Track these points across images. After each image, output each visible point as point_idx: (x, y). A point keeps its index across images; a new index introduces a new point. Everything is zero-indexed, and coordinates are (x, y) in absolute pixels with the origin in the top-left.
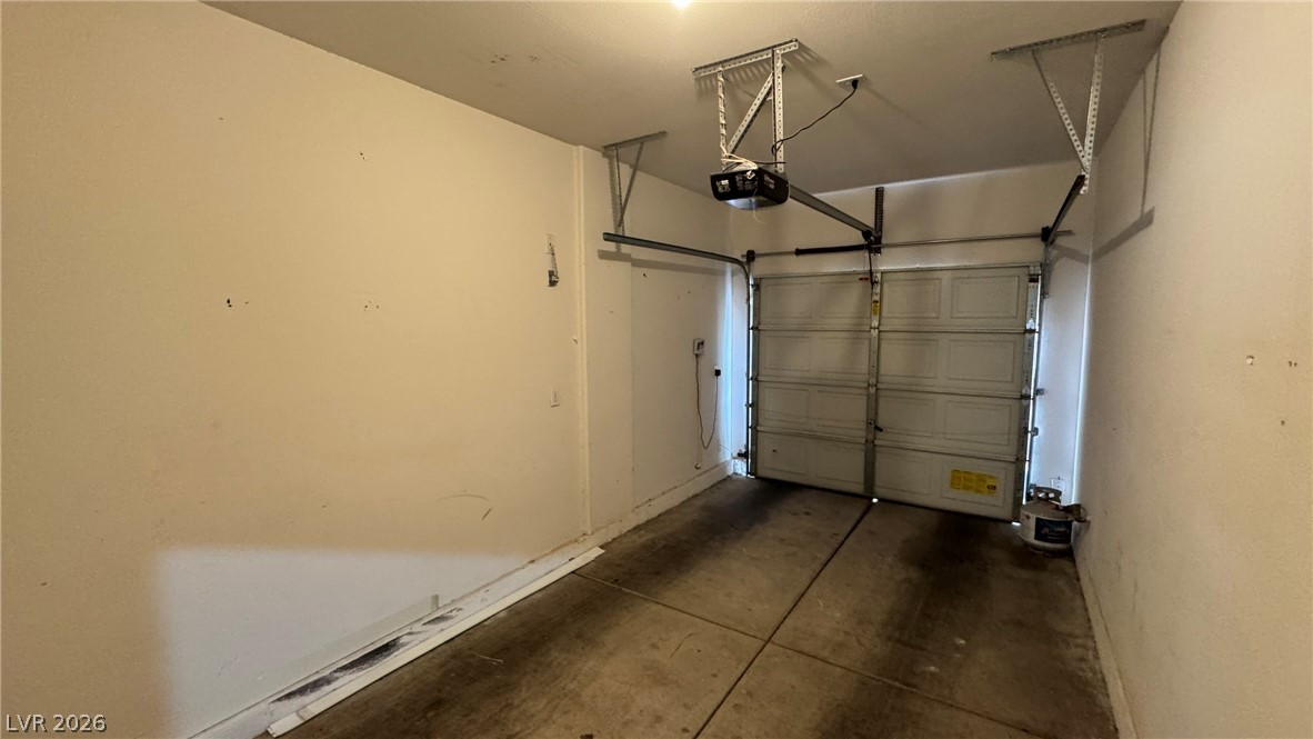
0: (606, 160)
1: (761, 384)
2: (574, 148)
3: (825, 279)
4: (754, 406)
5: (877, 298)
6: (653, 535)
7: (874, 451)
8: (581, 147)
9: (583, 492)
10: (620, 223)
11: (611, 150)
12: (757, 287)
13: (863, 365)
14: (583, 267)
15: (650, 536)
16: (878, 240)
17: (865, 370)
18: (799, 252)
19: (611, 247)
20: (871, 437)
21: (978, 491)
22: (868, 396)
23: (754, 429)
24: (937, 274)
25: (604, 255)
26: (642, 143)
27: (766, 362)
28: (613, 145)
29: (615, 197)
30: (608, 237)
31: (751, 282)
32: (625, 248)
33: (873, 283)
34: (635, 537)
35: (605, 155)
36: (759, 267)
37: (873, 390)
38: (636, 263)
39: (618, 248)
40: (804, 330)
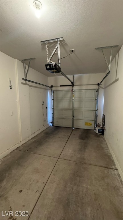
0: (22, 64)
1: (55, 110)
2: (15, 59)
3: (65, 91)
4: (53, 113)
5: (73, 94)
6: (35, 139)
7: (73, 120)
8: (16, 60)
9: (20, 133)
10: (26, 77)
11: (23, 61)
12: (53, 92)
13: (71, 106)
14: (18, 86)
15: (35, 140)
16: (74, 84)
17: (72, 107)
18: (60, 86)
19: (24, 82)
20: (73, 118)
21: (89, 125)
22: (72, 111)
23: (53, 117)
24: (83, 90)
25: (23, 83)
26: (30, 60)
27: (55, 106)
28: (24, 60)
29: (25, 71)
30: (23, 79)
31: (52, 91)
32: (28, 82)
33: (73, 92)
34: (31, 140)
35: (22, 62)
36: (53, 89)
37: (73, 110)
38: (30, 86)
39: (26, 82)
40: (62, 100)
